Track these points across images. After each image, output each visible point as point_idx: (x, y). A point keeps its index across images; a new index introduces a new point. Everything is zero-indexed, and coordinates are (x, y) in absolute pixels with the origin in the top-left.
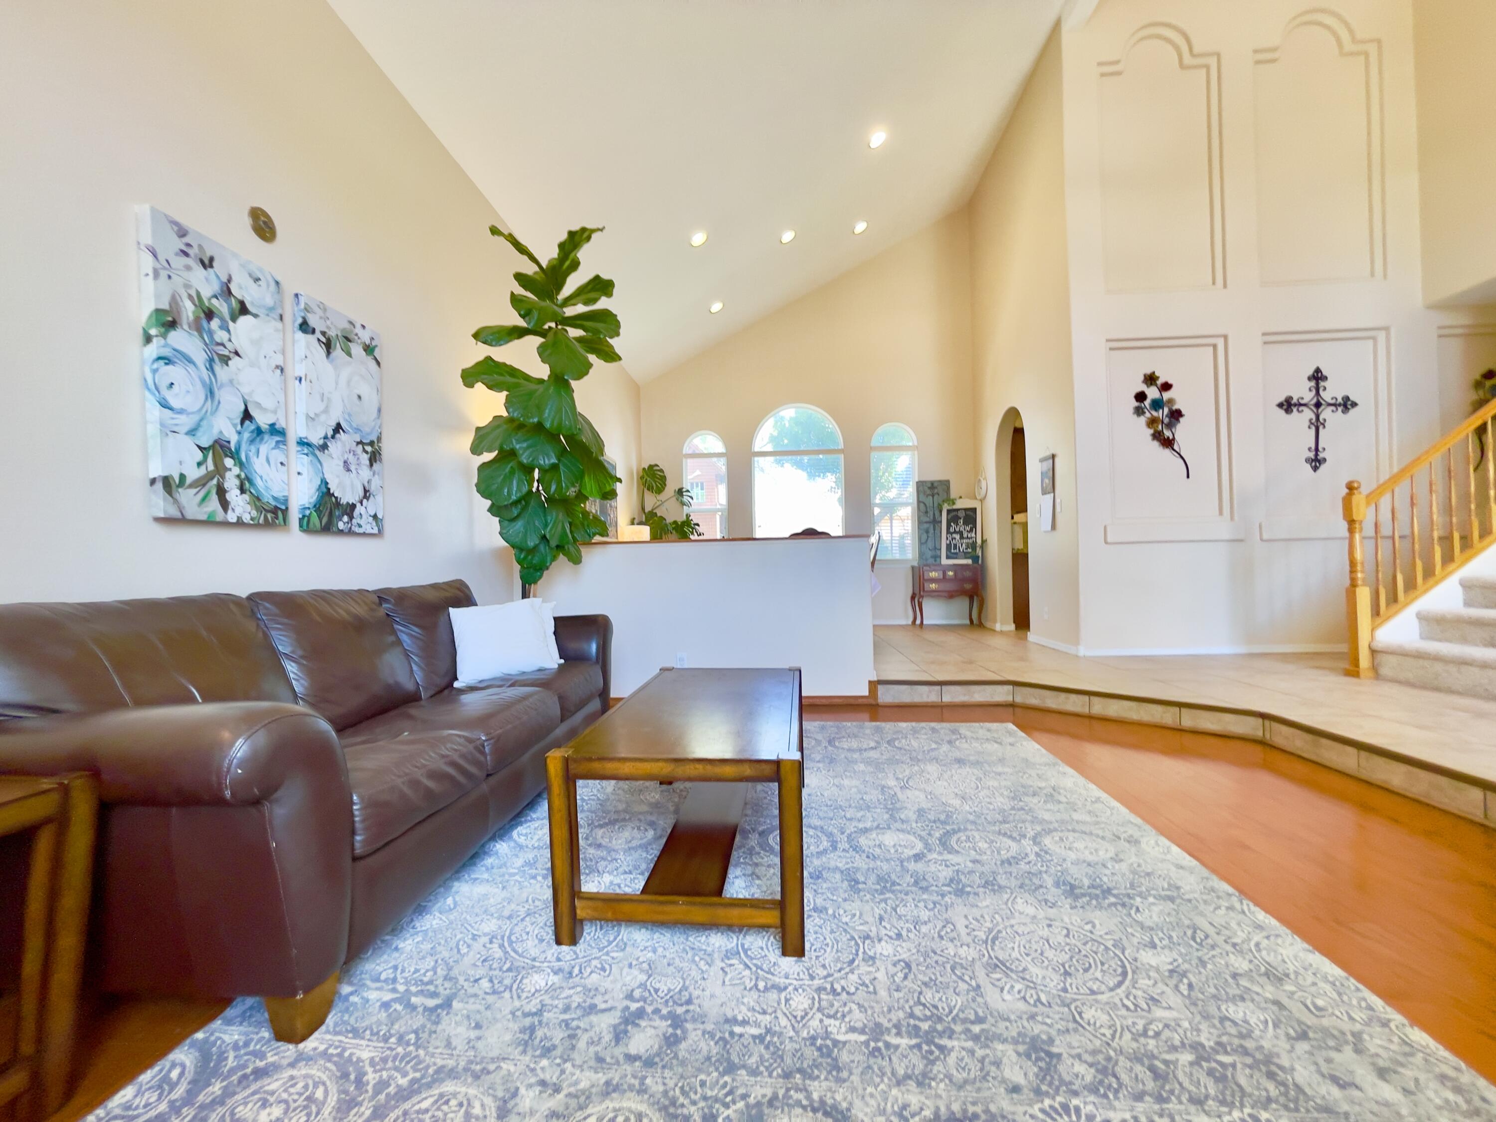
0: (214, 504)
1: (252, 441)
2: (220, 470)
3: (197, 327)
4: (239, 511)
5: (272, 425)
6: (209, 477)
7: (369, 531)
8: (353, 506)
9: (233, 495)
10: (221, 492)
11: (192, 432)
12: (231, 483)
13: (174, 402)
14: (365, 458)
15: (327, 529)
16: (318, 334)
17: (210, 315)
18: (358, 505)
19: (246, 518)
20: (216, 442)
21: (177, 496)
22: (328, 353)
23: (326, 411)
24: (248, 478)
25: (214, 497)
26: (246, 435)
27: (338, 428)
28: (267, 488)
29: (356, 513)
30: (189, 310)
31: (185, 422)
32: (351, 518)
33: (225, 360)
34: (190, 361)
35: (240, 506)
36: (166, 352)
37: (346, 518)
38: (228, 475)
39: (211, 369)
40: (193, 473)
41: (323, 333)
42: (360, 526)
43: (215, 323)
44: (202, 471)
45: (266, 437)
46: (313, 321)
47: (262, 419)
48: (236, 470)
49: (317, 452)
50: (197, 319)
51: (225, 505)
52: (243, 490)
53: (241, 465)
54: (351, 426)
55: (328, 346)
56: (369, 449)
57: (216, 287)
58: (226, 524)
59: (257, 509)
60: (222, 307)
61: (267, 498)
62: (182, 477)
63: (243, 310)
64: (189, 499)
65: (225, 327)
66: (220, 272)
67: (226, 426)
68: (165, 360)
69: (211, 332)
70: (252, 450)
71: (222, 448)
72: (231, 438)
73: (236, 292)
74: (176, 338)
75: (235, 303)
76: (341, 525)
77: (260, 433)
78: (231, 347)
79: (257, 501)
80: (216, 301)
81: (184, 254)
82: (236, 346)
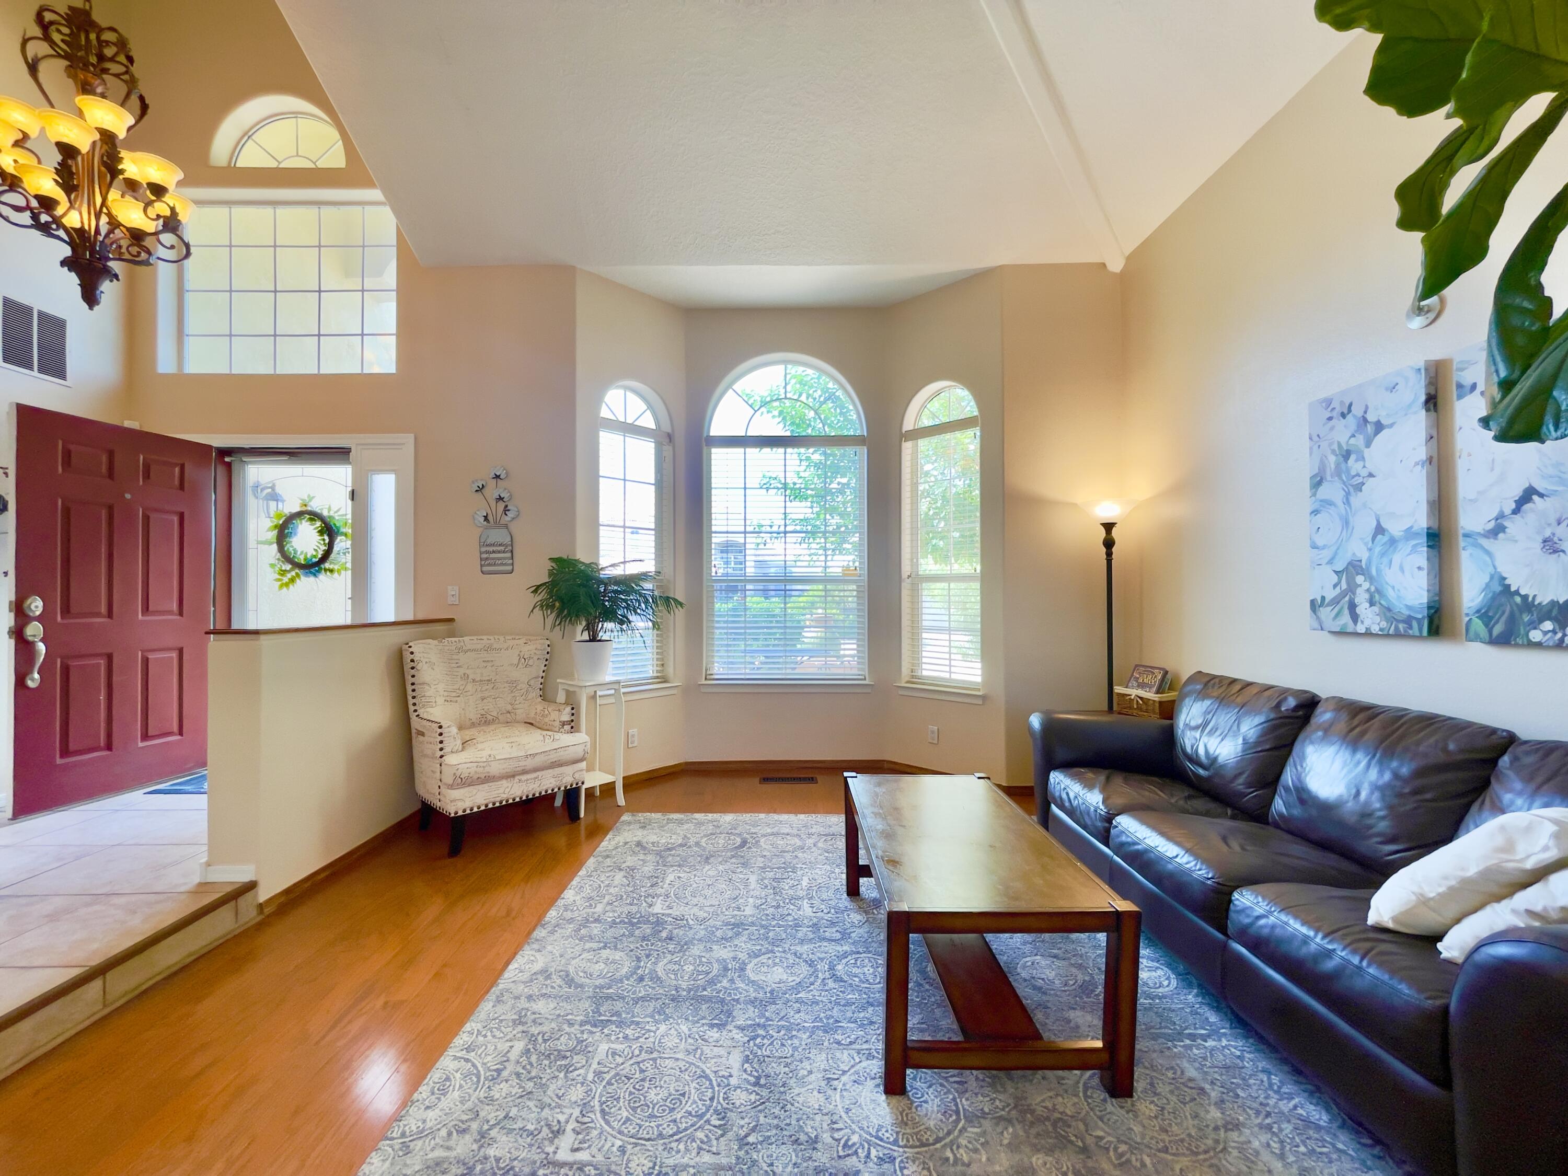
0: (1346, 618)
1: (1383, 554)
2: (1352, 588)
3: (1337, 473)
4: (1367, 623)
5: (1409, 530)
6: (1343, 594)
9: (1363, 609)
10: (1352, 607)
11: (1330, 562)
12: (1361, 598)
13: (1320, 543)
17: (1347, 455)
19: (1375, 629)
20: (1349, 564)
21: (1319, 614)
23: (1501, 480)
24: (1378, 591)
25: (1346, 612)
26: (1378, 550)
27: (1528, 495)
28: (1399, 597)
30: (1330, 463)
31: (1326, 554)
33: (1359, 488)
34: (1332, 505)
35: (1370, 618)
36: (1316, 506)
37: (1548, 626)
38: (1359, 591)
40: (1330, 594)
43: (1351, 461)
44: (1338, 590)
45: (1400, 545)
47: (1395, 528)
48: (1366, 585)
49: (1484, 542)
50: (1338, 466)
51: (1355, 618)
52: (1372, 603)
53: (1371, 579)
54: (1554, 488)
57: (1354, 426)
58: (1357, 635)
59: (1388, 620)
60: (1359, 440)
61: (1399, 607)
62: (1323, 598)
63: (1379, 427)
64: (1326, 613)
65: (1362, 457)
66: (1357, 411)
67: (1358, 549)
68: (1315, 512)
69: (1348, 470)
70: (1385, 560)
71: (1354, 568)
72: (1364, 555)
73: (1371, 417)
74: (1324, 492)
75: (1370, 429)
76: (1536, 636)
77: (1393, 542)
78: (1364, 473)
79: (1387, 612)
80: (1352, 441)
81: (1330, 419)
82: (1370, 467)
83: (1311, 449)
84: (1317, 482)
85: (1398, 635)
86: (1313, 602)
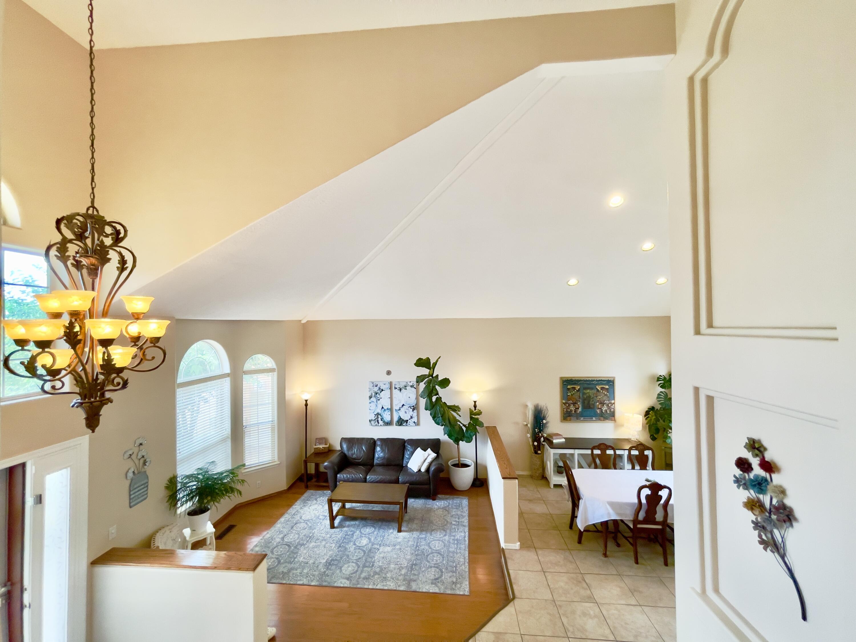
0: (377, 423)
1: (383, 412)
2: (378, 417)
3: (375, 396)
4: (381, 424)
5: (387, 408)
6: (376, 419)
7: (412, 425)
8: (408, 420)
9: (380, 421)
10: (378, 421)
11: (373, 413)
12: (379, 419)
13: (371, 409)
14: (411, 410)
15: (401, 425)
16: (398, 388)
17: (377, 394)
18: (409, 421)
19: (382, 425)
20: (377, 413)
22: (400, 391)
23: (400, 402)
24: (382, 418)
25: (377, 422)
26: (382, 411)
27: (403, 405)
28: (386, 419)
29: (408, 422)
30: (374, 394)
31: (373, 411)
32: (407, 423)
33: (379, 400)
34: (374, 402)
35: (381, 422)
36: (370, 402)
37: (405, 423)
38: (379, 418)
39: (377, 402)
40: (373, 419)
41: (399, 388)
42: (409, 424)
43: (378, 394)
44: (375, 418)
45: (386, 410)
46: (396, 387)
47: (385, 408)
48: (380, 417)
49: (398, 411)
50: (375, 395)
51: (378, 423)
52: (381, 420)
53: (381, 416)
54: (407, 404)
55: (400, 390)
56: (412, 408)
57: (378, 389)
58: (378, 426)
59: (384, 423)
60: (379, 392)
61: (386, 421)
62: (372, 419)
63: (382, 390)
64: (372, 422)
65: (379, 395)
66: (379, 386)
67: (379, 410)
68: (370, 403)
69: (377, 396)
70: (384, 413)
71: (378, 414)
72: (380, 412)
73: (381, 388)
74: (372, 399)
75: (381, 390)
76: (404, 424)
77: (385, 410)
78: (380, 397)
79: (384, 422)
80: (378, 391)
81: (373, 386)
82: (381, 397)
83: (369, 391)
84: (370, 397)
85: (386, 425)
86: (370, 420)
